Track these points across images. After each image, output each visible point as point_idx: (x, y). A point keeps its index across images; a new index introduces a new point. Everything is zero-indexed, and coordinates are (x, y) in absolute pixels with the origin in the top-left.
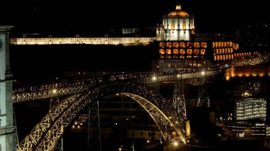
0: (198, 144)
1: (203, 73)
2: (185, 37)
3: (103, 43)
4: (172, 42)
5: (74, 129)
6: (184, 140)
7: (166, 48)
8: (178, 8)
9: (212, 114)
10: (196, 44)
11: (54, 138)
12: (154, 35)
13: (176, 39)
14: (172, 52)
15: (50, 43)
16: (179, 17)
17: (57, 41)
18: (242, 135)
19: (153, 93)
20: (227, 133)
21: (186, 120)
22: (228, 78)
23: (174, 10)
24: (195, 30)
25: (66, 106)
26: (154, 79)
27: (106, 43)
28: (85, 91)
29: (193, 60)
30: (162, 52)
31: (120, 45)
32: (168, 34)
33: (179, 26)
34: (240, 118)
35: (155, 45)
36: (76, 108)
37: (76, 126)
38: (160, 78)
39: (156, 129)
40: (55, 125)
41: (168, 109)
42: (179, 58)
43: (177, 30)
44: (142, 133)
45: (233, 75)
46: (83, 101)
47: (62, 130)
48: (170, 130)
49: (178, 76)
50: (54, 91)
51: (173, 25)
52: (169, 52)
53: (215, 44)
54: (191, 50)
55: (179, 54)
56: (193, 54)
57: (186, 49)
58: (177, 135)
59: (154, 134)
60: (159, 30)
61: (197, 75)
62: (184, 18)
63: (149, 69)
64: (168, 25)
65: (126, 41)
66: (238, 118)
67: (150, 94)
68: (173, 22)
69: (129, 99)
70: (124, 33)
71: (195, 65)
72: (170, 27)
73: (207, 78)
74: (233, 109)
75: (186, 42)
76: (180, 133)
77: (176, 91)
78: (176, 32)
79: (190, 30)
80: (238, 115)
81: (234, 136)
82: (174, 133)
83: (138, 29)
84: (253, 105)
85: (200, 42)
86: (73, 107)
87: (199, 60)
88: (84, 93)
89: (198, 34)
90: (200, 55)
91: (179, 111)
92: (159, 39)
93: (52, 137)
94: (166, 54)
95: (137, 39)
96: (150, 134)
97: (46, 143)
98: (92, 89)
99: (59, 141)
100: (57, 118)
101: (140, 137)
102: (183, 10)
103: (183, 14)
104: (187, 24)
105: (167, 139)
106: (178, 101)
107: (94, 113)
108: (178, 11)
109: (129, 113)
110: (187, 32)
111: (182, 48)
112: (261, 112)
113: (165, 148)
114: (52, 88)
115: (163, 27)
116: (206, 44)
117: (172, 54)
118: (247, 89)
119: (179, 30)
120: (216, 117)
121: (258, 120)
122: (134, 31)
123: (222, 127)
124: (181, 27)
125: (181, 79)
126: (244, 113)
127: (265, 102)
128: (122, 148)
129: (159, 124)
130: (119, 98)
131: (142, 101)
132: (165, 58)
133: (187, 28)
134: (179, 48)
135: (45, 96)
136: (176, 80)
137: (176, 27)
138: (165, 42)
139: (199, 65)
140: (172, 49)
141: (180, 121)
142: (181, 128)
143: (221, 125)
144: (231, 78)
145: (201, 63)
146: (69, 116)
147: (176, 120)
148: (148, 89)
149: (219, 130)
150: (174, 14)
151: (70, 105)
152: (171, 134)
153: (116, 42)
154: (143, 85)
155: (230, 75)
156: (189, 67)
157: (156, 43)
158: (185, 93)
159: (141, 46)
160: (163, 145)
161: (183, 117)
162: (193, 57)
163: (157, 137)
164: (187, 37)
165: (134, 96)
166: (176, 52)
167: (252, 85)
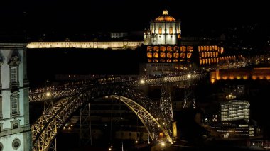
0: (185, 144)
1: (189, 76)
2: (171, 41)
3: (92, 47)
4: (159, 46)
5: (64, 131)
6: (171, 141)
7: (153, 52)
8: (165, 13)
9: (198, 116)
10: (183, 48)
11: (48, 138)
12: (142, 39)
13: (163, 43)
14: (159, 55)
15: (41, 47)
16: (166, 22)
17: (48, 45)
18: (227, 136)
19: (141, 95)
20: (212, 133)
21: (172, 122)
22: (213, 81)
23: (161, 15)
24: (182, 35)
25: (60, 108)
26: (142, 82)
27: (95, 47)
28: (77, 94)
29: (179, 63)
30: (150, 56)
31: (109, 49)
32: (155, 39)
33: (166, 30)
34: (225, 119)
35: (143, 49)
36: (69, 110)
37: (67, 127)
38: (148, 81)
39: (144, 130)
40: (49, 126)
41: (156, 111)
42: (166, 62)
43: (164, 35)
44: (130, 134)
45: (218, 78)
46: (75, 103)
47: (56, 131)
48: (158, 131)
49: (165, 79)
50: (48, 94)
51: (160, 30)
52: (157, 56)
53: (201, 48)
54: (178, 54)
55: (166, 58)
56: (179, 58)
57: (172, 53)
58: (164, 136)
59: (142, 135)
60: (147, 35)
61: (183, 78)
62: (171, 23)
63: (137, 72)
64: (155, 30)
65: (115, 45)
66: (222, 120)
67: (138, 97)
68: (160, 27)
69: (119, 101)
70: (112, 37)
71: (181, 68)
72: (157, 32)
73: (193, 81)
74: (218, 111)
75: (172, 46)
76: (167, 134)
77: (163, 93)
78: (163, 37)
79: (176, 35)
80: (222, 116)
81: (220, 137)
82: (161, 134)
83: (126, 33)
84: (237, 107)
85: (186, 46)
86: (65, 109)
87: (185, 63)
88: (76, 96)
89: (184, 39)
90: (186, 58)
91: (166, 113)
92: (147, 43)
93: (46, 138)
94: (153, 58)
95: (125, 43)
96: (138, 135)
97: (41, 144)
98: (83, 92)
99: (52, 141)
100: (50, 120)
101: (128, 137)
102: (170, 15)
103: (170, 19)
104: (174, 28)
105: (155, 140)
106: (165, 103)
107: (85, 115)
108: (165, 16)
109: (118, 115)
110: (174, 37)
111: (169, 52)
112: (245, 113)
113: (153, 148)
114: (46, 92)
115: (151, 32)
116: (192, 48)
117: (159, 58)
118: (231, 91)
119: (166, 34)
120: (202, 118)
121: (242, 121)
122: (122, 35)
123: (207, 128)
124: (168, 32)
125: (168, 83)
126: (228, 115)
127: (249, 104)
128: (112, 148)
129: (147, 125)
130: (109, 101)
131: (131, 103)
132: (152, 62)
133: (174, 32)
134: (166, 52)
135: (39, 99)
136: (164, 83)
137: (163, 32)
138: (152, 46)
139: (185, 68)
140: (159, 53)
141: (166, 122)
142: (168, 129)
143: (206, 126)
144: (216, 81)
145: (187, 66)
146: (62, 118)
147: (163, 121)
148: (137, 91)
149: (205, 131)
150: (161, 19)
151: (62, 107)
152: (158, 134)
153: (105, 46)
154: (131, 88)
155: (215, 78)
156: (175, 70)
157: (144, 47)
158: (172, 95)
159: (129, 50)
160: (151, 145)
161: (169, 118)
162: (179, 61)
163: (145, 138)
164: (173, 41)
165: (123, 99)
166: (163, 55)
167: (236, 88)
